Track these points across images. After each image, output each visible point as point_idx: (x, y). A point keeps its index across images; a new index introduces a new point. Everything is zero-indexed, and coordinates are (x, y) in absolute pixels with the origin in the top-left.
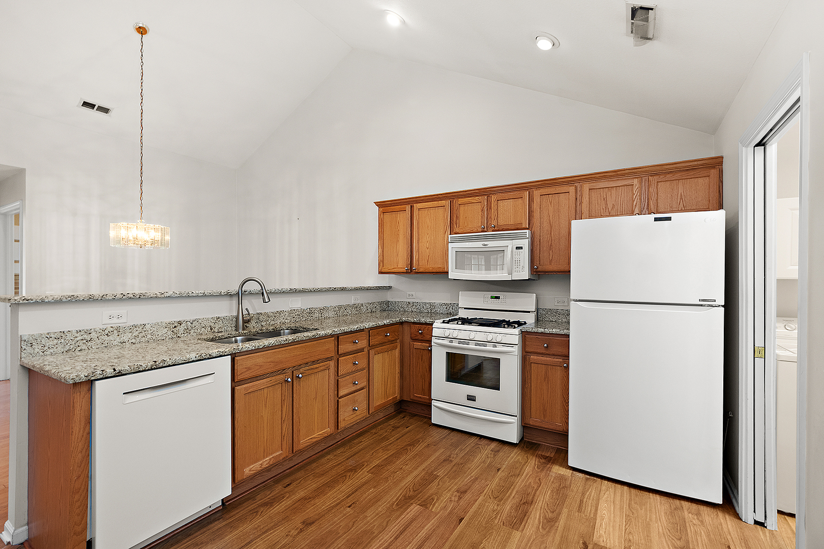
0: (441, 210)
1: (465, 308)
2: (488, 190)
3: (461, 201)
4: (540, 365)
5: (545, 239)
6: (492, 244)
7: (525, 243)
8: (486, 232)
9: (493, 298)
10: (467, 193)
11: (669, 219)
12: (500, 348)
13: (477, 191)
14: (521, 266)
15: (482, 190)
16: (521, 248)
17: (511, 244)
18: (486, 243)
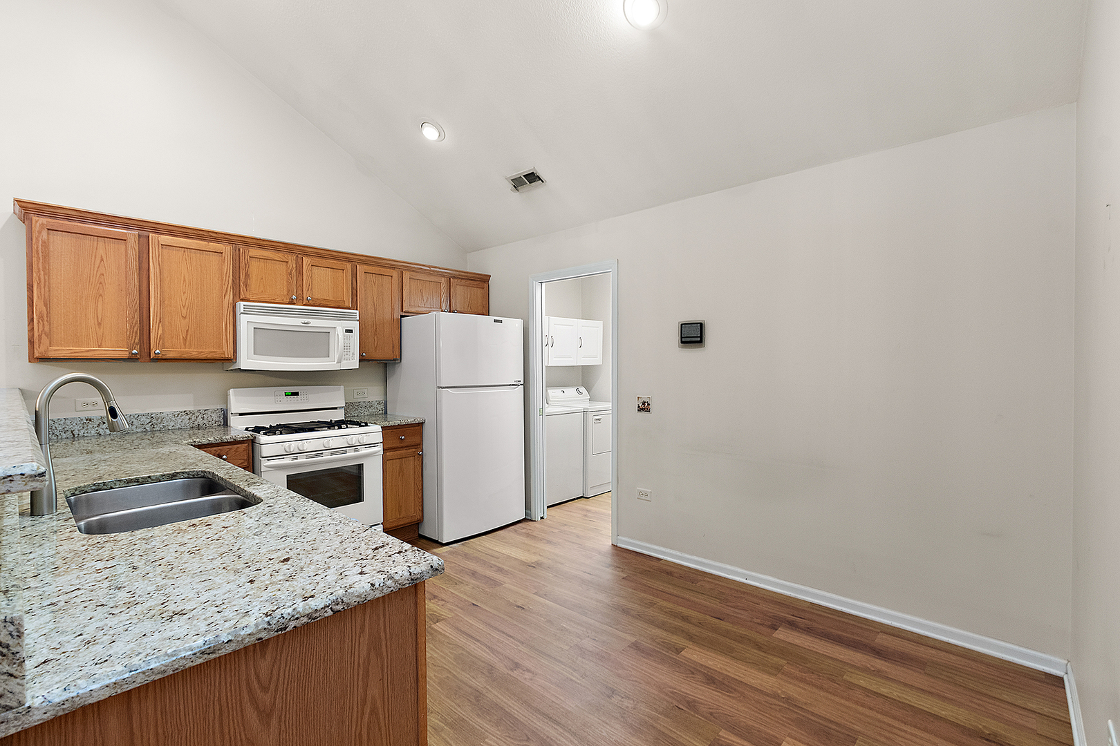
0: (214, 257)
1: (241, 414)
2: (298, 248)
3: (253, 252)
4: (394, 461)
5: (370, 323)
6: (316, 323)
7: (355, 326)
8: (294, 304)
9: (288, 395)
10: (264, 243)
11: (501, 322)
12: (363, 451)
13: (281, 245)
14: (351, 353)
15: (291, 247)
16: (351, 331)
17: (340, 326)
18: (306, 320)
